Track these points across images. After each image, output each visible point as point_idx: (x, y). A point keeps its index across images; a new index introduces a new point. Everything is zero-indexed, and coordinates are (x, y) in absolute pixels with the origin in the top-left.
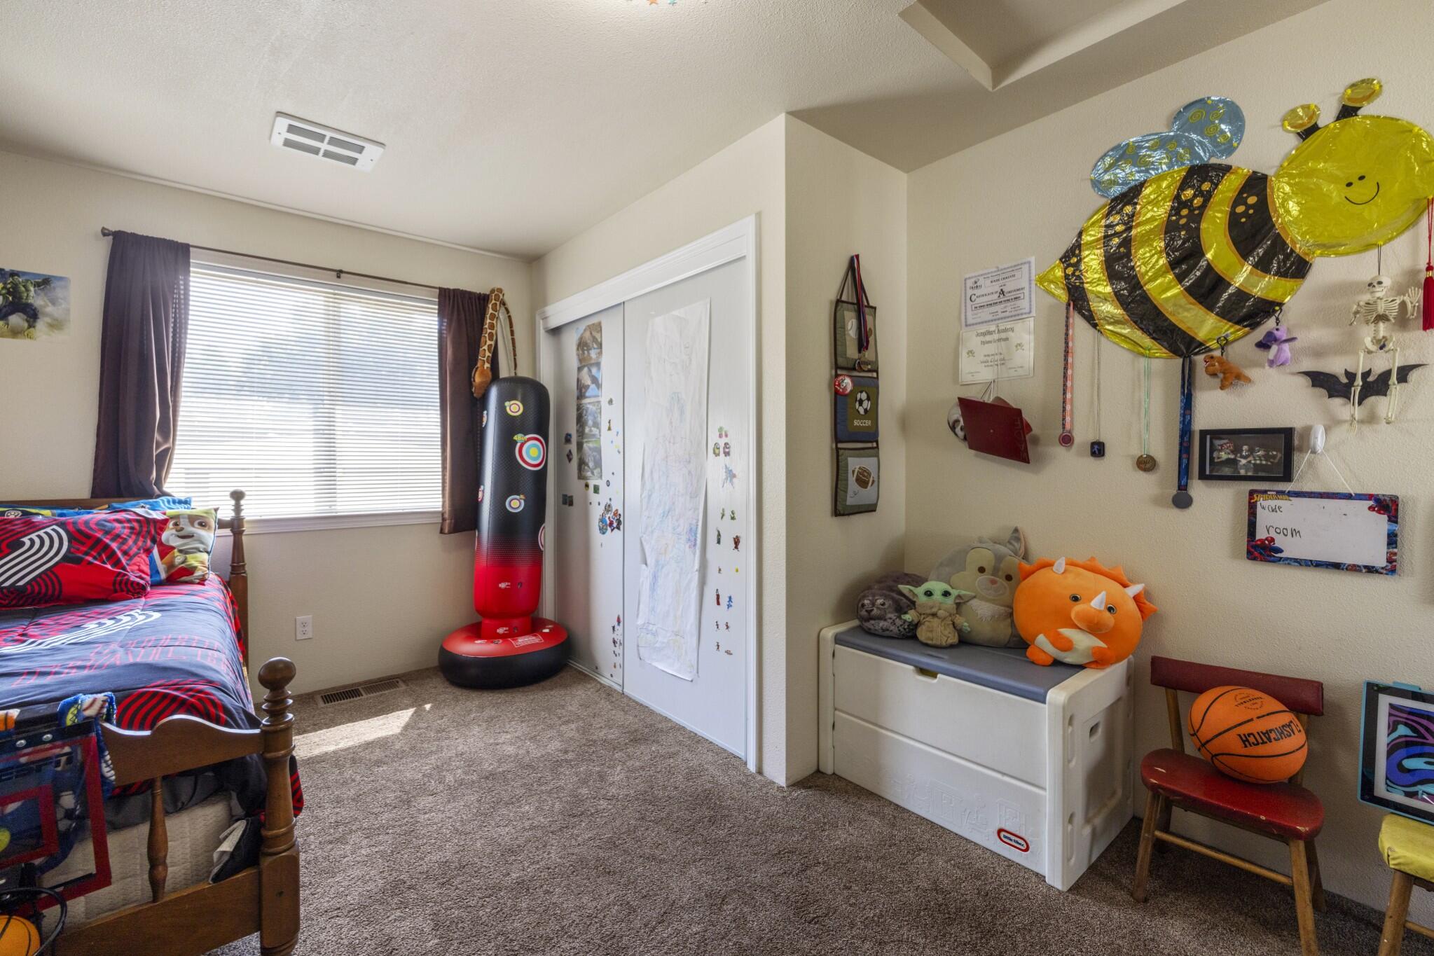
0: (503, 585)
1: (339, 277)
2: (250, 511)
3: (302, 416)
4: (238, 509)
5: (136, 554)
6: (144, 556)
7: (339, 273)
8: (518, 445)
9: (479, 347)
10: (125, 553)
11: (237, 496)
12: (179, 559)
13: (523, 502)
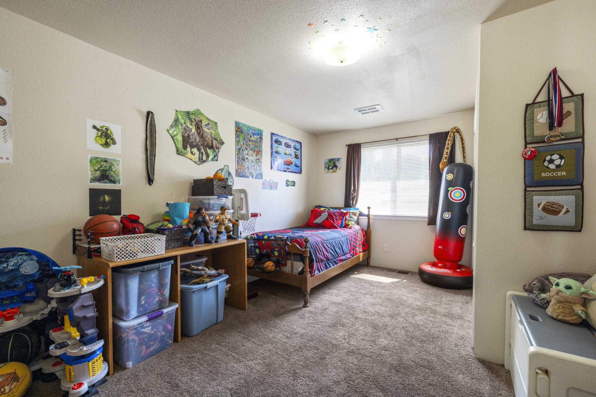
0: (440, 247)
1: (397, 140)
2: (372, 213)
3: (387, 185)
4: (369, 212)
5: (338, 220)
6: (340, 221)
7: (397, 139)
8: (450, 192)
9: (443, 153)
10: (336, 219)
11: (369, 208)
12: (347, 222)
13: (450, 215)
